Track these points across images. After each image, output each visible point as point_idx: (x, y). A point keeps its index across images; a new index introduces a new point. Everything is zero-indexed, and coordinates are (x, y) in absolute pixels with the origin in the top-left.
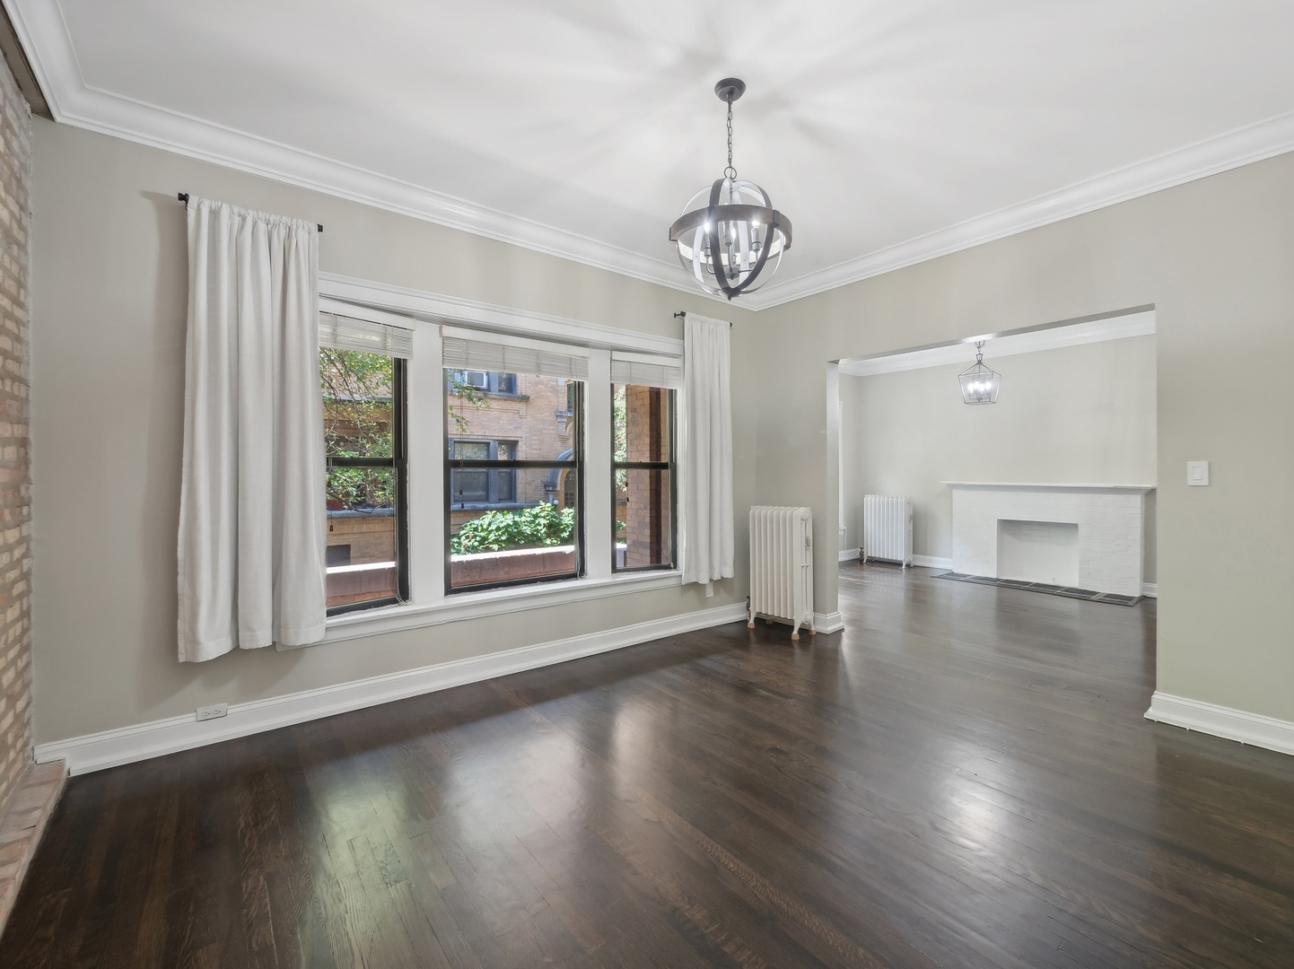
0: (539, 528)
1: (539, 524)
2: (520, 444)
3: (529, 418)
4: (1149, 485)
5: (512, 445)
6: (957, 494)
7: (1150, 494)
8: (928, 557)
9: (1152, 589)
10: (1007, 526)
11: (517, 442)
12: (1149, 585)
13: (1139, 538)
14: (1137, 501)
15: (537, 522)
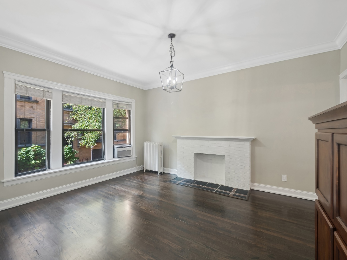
0: (30, 156)
1: (30, 154)
2: (33, 120)
3: (38, 110)
4: (253, 137)
5: (30, 121)
6: (178, 141)
7: (254, 142)
8: (169, 169)
9: (254, 186)
10: (198, 155)
11: (32, 119)
12: (253, 184)
13: (249, 163)
14: (248, 145)
15: (29, 153)
